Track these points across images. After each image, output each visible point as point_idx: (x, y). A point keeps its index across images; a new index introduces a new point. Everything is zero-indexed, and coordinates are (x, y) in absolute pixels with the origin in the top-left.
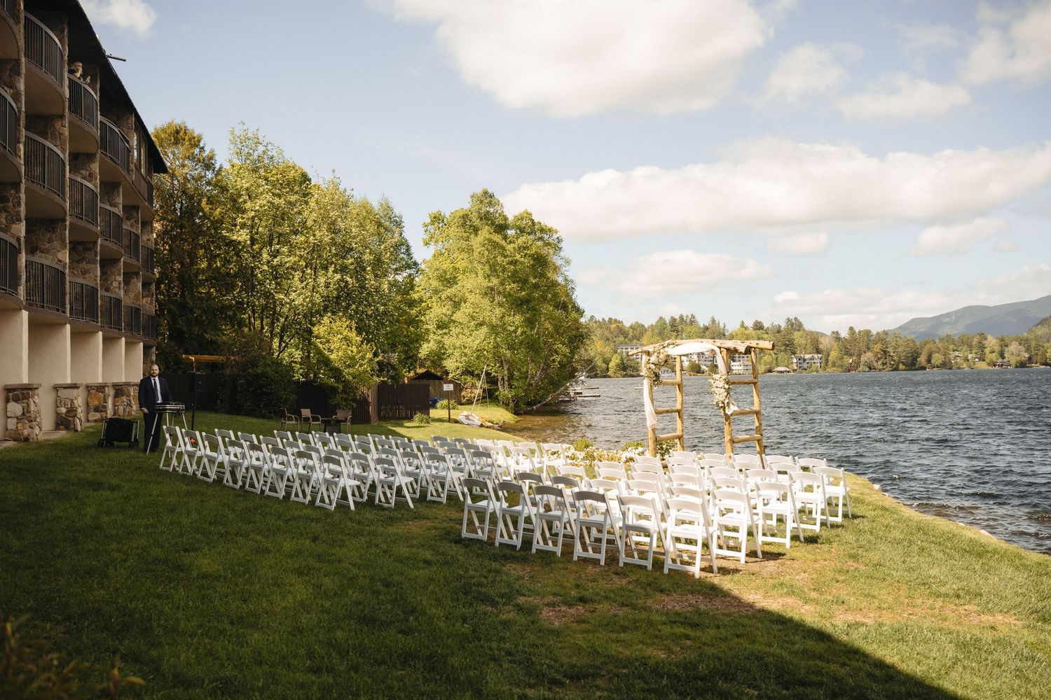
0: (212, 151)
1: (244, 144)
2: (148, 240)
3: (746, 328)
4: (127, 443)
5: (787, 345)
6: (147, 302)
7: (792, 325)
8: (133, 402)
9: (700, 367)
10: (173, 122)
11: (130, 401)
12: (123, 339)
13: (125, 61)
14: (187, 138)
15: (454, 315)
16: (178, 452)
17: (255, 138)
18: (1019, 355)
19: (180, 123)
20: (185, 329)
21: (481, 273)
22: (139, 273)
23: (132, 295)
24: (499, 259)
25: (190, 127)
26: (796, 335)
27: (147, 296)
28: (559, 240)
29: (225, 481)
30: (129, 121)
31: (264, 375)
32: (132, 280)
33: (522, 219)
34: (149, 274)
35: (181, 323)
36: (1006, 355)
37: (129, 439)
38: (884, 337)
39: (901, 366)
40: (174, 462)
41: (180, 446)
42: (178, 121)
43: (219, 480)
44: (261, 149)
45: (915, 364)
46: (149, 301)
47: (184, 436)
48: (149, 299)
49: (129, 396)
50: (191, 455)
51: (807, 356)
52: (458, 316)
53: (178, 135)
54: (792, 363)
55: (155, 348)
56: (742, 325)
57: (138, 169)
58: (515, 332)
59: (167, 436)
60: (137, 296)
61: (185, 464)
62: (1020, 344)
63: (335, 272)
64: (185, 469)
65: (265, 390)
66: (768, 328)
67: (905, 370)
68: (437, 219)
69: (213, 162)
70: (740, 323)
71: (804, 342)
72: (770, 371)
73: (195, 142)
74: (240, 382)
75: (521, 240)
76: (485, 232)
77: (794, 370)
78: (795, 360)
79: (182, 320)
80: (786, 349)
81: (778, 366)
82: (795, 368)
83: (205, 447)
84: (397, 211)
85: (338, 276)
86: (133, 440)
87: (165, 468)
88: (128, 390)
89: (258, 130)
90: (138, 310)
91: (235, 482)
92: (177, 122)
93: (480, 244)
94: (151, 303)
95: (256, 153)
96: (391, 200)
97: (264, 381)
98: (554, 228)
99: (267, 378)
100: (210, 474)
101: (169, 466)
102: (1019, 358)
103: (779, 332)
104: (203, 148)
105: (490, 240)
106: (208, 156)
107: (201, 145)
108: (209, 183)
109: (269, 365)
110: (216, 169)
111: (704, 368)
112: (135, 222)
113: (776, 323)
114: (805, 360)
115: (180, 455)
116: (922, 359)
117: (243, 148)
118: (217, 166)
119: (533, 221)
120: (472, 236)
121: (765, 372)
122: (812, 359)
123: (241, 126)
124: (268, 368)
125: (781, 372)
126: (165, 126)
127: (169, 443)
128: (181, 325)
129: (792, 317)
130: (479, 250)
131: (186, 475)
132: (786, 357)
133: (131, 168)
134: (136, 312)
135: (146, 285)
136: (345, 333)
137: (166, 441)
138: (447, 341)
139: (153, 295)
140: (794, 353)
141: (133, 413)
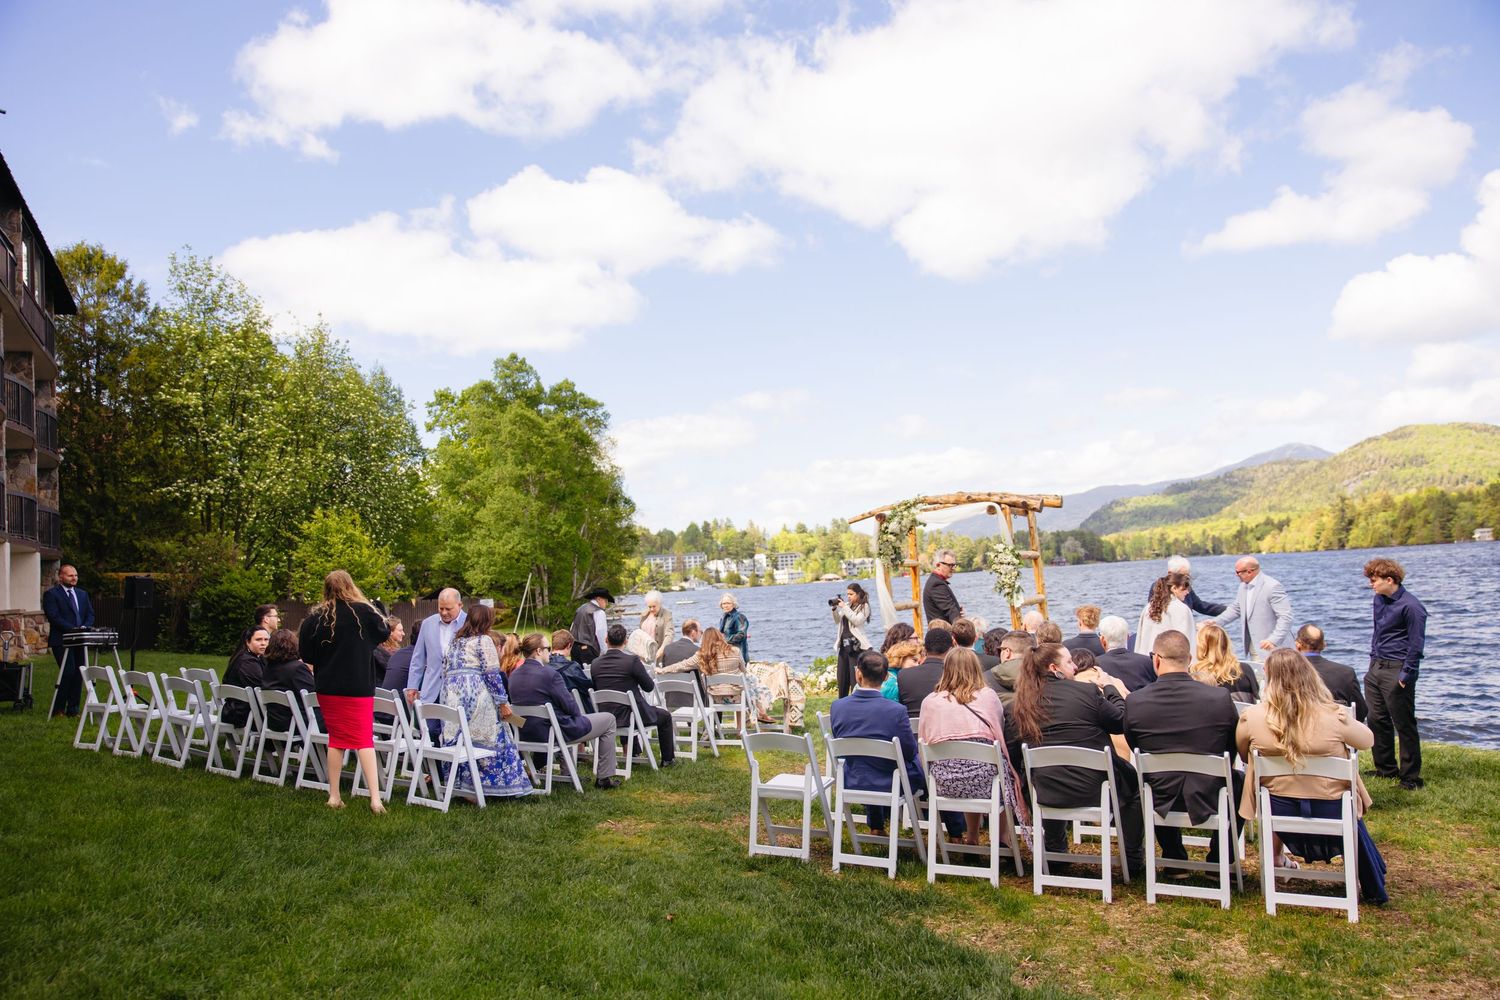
0: (142, 285)
1: (190, 276)
2: (48, 406)
3: (788, 532)
4: (10, 704)
5: (835, 549)
6: (46, 497)
7: (838, 527)
8: (24, 640)
9: (739, 578)
10: (83, 243)
11: (19, 638)
12: (7, 545)
13: (4, 113)
14: (105, 265)
15: (478, 513)
16: (111, 714)
17: (206, 268)
18: (1075, 551)
19: (95, 246)
20: (105, 534)
21: (510, 458)
22: (33, 449)
23: (22, 483)
24: (535, 439)
25: (109, 251)
26: (843, 537)
27: (47, 487)
28: (606, 415)
29: (209, 765)
30: (14, 219)
31: (229, 594)
32: (22, 461)
33: (560, 390)
34: (50, 453)
35: (99, 525)
36: (1063, 551)
37: (13, 696)
38: (938, 536)
39: (958, 569)
40: (103, 732)
41: (114, 703)
42: (91, 242)
43: (197, 762)
44: (215, 284)
45: (971, 566)
46: (49, 496)
47: (124, 683)
48: (50, 491)
49: (18, 630)
50: (138, 722)
51: (857, 561)
52: (480, 515)
53: (90, 262)
54: (841, 569)
55: (59, 562)
56: (785, 529)
57: (30, 292)
58: (558, 531)
59: (89, 685)
60: (29, 486)
61: (125, 734)
62: (1076, 539)
63: (326, 450)
64: (127, 745)
65: (231, 615)
66: (812, 531)
67: (961, 572)
68: (443, 398)
69: (145, 300)
70: (782, 526)
71: (853, 545)
72: (817, 579)
73: (119, 271)
74: (193, 606)
75: (560, 417)
76: (516, 408)
77: (844, 577)
78: (844, 566)
79: (101, 521)
80: (833, 555)
81: (825, 573)
82: (845, 574)
83: (166, 702)
84: (395, 384)
85: (330, 456)
86: (21, 697)
87: (84, 746)
88: (16, 622)
89: (211, 258)
90: (32, 503)
91: (230, 764)
92: (90, 244)
93: (510, 421)
94: (53, 498)
95: (208, 288)
96: (386, 369)
97: (229, 602)
98: (599, 402)
99: (235, 597)
100: (176, 750)
101: (93, 741)
102: (1075, 554)
103: (825, 534)
104: (130, 282)
105: (522, 417)
106: (136, 291)
107: (127, 277)
108: (138, 330)
109: (237, 580)
110: (150, 311)
111: (744, 578)
112: (26, 375)
113: (821, 525)
114: (854, 565)
115: (116, 717)
116: (978, 560)
117: (189, 282)
118: (151, 307)
119: (574, 393)
120: (498, 412)
121: (812, 581)
122: (863, 563)
123: (186, 252)
124: (236, 585)
125: (830, 580)
126: (71, 249)
127: (92, 699)
128: (98, 529)
129: (838, 518)
130: (509, 429)
131: (128, 757)
132: (834, 562)
133: (17, 289)
134: (27, 506)
135: (43, 471)
136: (350, 531)
137: (87, 693)
138: (470, 547)
139: (55, 486)
140: (843, 558)
141: (25, 656)
